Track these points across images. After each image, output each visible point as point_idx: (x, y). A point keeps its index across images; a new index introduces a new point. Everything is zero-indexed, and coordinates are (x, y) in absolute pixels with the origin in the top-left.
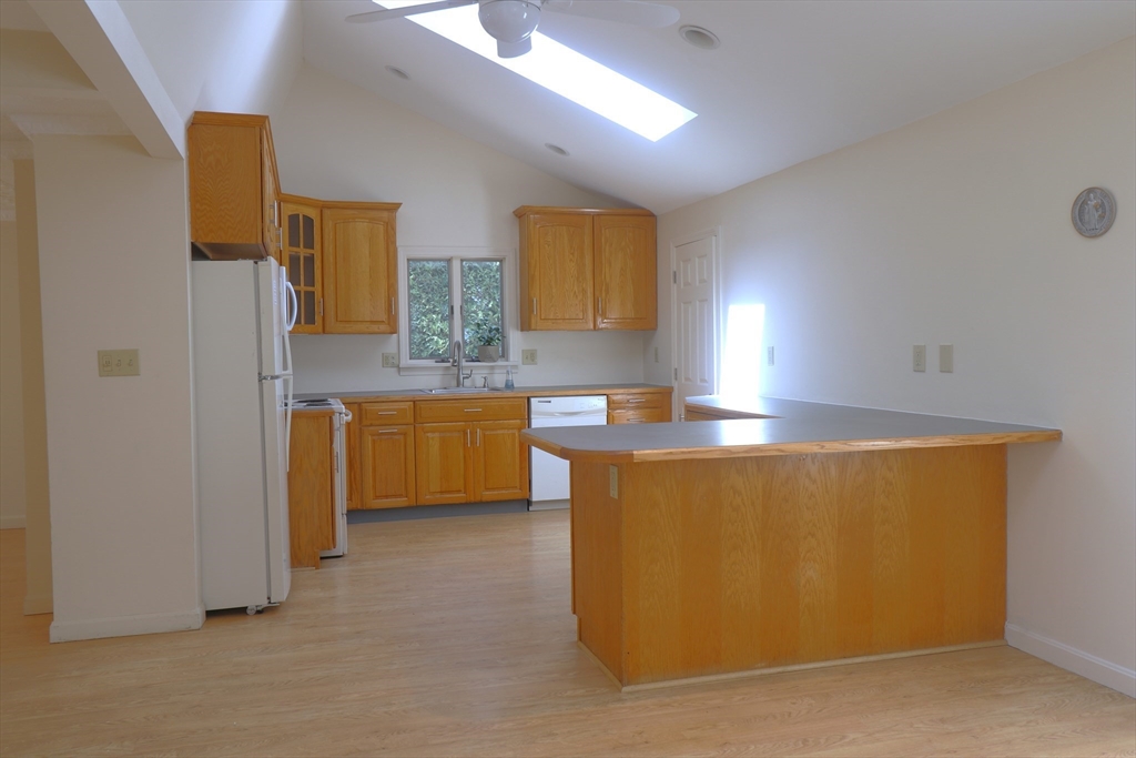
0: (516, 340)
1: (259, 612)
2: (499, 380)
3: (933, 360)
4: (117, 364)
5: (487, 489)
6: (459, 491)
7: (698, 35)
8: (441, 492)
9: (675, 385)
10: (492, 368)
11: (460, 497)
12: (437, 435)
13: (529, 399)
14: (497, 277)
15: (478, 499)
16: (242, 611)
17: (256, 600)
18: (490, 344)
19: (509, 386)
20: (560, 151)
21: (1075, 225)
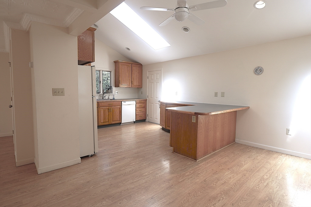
0: (114, 89)
1: (91, 156)
2: (111, 97)
3: (219, 95)
4: (57, 92)
5: (113, 121)
6: (107, 122)
7: (186, 29)
8: (103, 122)
9: (148, 99)
10: (109, 95)
11: (107, 123)
12: (103, 110)
13: (121, 102)
14: (109, 75)
15: (111, 123)
16: (88, 156)
17: (91, 153)
18: (109, 90)
19: (114, 99)
20: (128, 49)
21: (254, 73)
